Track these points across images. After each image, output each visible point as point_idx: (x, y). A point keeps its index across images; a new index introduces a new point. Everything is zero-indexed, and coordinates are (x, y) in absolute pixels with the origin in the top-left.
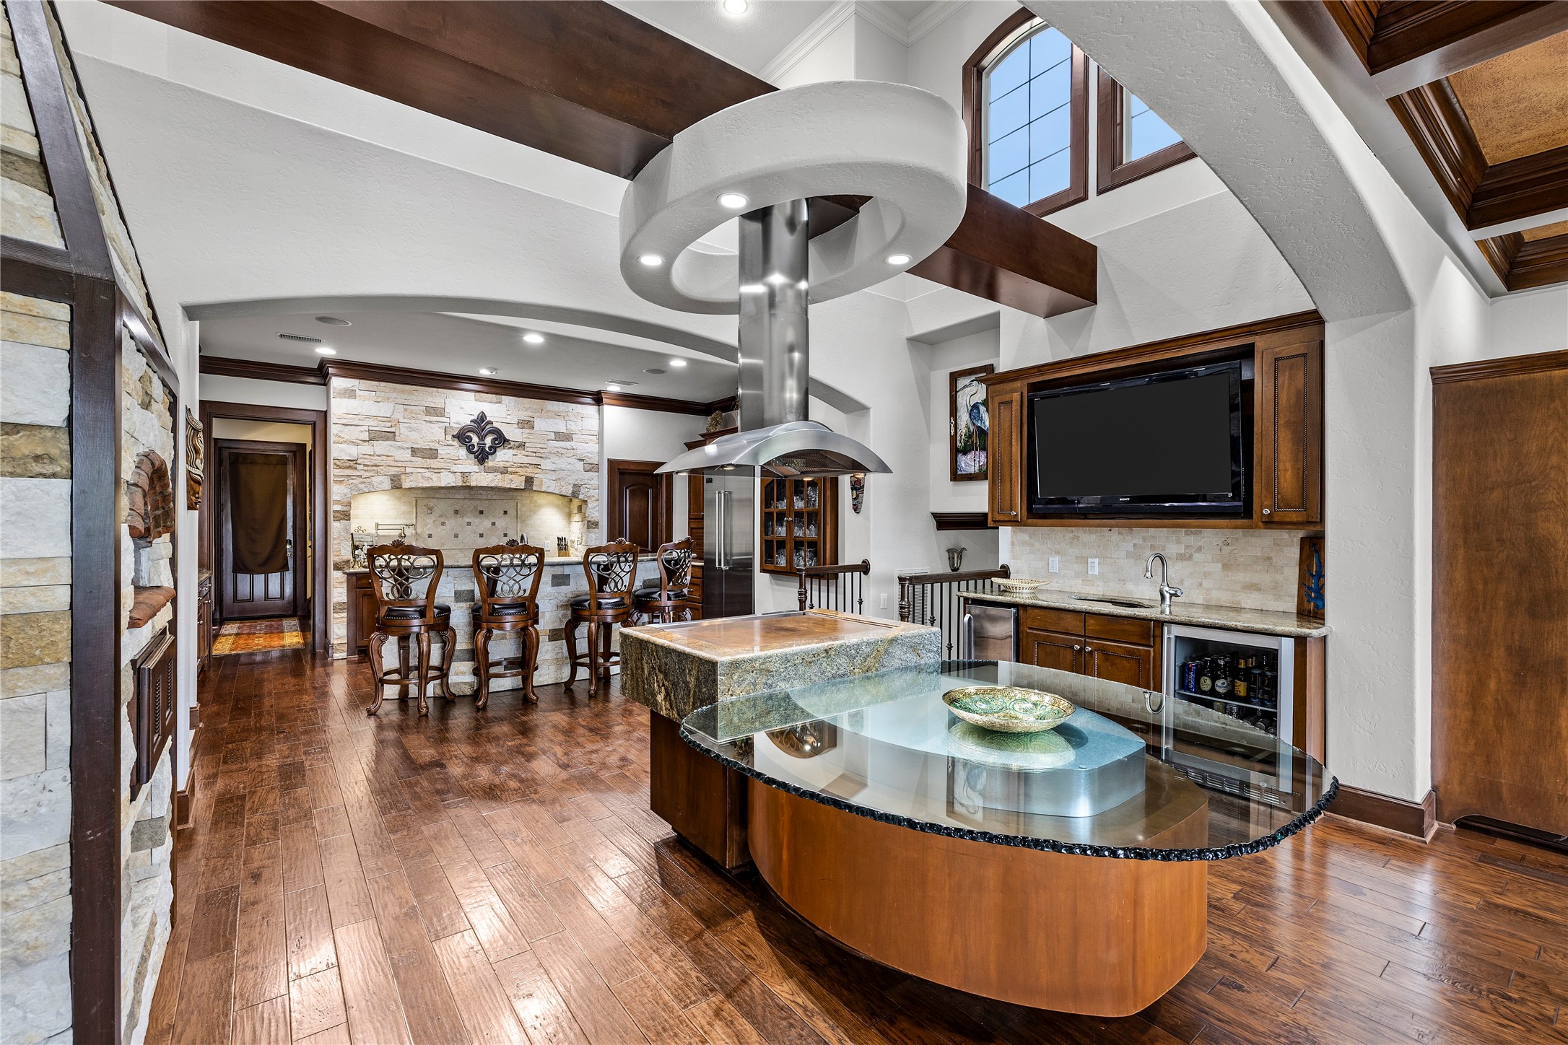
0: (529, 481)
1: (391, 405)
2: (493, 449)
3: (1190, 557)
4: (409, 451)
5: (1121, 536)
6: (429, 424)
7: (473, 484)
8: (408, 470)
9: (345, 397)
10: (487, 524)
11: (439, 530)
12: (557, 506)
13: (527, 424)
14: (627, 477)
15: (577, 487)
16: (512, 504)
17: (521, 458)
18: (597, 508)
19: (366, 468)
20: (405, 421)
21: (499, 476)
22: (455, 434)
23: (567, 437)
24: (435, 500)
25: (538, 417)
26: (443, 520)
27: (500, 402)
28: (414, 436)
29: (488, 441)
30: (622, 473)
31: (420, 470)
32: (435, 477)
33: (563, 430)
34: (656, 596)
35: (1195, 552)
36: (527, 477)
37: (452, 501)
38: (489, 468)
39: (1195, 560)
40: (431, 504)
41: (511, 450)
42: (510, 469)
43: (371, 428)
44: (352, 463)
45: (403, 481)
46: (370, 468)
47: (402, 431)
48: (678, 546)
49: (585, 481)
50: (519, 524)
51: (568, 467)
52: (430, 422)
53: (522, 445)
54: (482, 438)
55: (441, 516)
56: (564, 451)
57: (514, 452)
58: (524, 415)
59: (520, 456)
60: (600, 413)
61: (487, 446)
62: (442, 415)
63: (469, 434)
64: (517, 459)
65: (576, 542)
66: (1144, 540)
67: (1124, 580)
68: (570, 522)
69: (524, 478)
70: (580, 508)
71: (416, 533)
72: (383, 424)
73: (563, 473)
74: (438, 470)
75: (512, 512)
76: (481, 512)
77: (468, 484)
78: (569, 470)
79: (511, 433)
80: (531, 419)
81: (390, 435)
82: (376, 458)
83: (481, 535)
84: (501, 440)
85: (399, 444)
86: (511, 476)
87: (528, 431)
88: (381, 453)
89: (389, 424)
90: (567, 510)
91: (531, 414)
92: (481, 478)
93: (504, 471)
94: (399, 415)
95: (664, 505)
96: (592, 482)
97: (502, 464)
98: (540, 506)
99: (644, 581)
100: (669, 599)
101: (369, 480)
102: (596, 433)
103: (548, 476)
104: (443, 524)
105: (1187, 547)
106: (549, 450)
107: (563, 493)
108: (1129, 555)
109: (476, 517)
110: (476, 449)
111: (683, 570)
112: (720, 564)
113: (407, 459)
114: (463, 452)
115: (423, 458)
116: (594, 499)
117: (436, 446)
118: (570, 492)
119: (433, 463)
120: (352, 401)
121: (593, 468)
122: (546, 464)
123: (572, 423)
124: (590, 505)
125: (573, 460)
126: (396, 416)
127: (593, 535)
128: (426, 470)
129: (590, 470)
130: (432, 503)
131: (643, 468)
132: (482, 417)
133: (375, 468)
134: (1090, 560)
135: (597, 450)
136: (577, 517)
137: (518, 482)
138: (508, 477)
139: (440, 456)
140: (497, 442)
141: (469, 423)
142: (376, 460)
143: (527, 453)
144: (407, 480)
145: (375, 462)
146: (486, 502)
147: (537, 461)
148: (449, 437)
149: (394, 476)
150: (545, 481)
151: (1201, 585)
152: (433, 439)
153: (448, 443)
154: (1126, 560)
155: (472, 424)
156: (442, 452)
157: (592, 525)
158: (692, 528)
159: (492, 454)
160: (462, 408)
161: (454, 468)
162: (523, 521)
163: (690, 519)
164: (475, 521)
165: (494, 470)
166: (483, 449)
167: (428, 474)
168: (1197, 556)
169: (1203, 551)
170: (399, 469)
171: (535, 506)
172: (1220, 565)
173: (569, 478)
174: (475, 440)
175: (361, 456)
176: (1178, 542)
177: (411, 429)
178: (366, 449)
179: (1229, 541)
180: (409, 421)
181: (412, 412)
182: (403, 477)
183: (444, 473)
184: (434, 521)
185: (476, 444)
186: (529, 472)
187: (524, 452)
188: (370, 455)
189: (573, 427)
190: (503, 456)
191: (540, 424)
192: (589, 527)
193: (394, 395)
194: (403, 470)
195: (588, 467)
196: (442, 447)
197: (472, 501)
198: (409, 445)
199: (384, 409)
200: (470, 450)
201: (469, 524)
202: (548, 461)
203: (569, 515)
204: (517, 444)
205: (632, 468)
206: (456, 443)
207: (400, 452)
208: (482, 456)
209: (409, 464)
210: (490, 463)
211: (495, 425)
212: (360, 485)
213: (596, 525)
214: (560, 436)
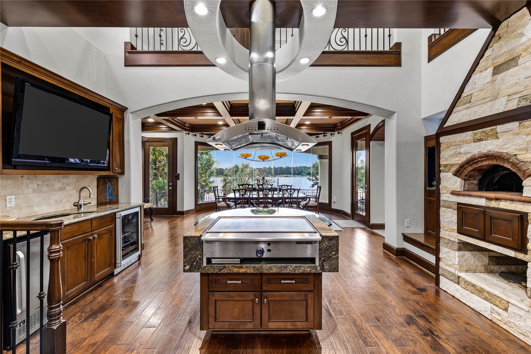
3: (65, 189)
5: (29, 181)
35: (66, 186)
39: (67, 189)
66: (43, 182)
67: (32, 206)
105: (63, 184)
108: (34, 191)
134: (8, 197)
151: (69, 201)
154: (33, 194)
168: (67, 188)
169: (70, 185)
172: (75, 191)
176: (59, 182)
179: (78, 180)
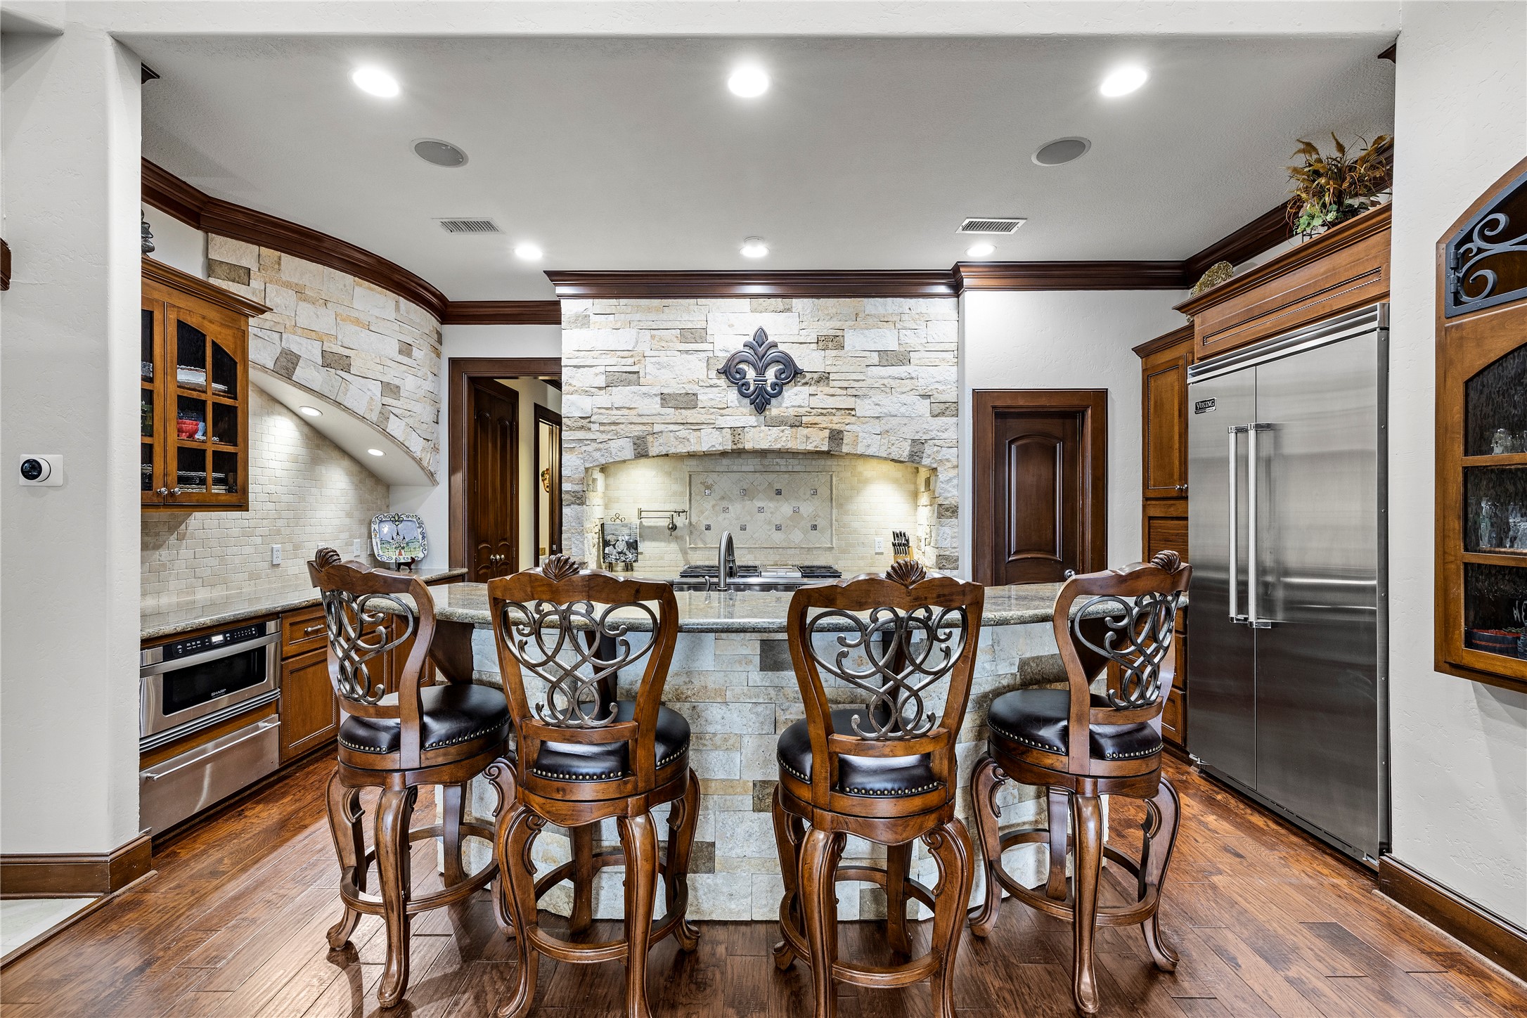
0: (836, 436)
1: (634, 331)
2: (779, 388)
4: (658, 399)
6: (685, 356)
7: (748, 446)
8: (657, 428)
9: (577, 327)
10: (786, 509)
11: (720, 518)
12: (895, 481)
13: (831, 342)
14: (1012, 423)
15: (918, 446)
16: (824, 478)
17: (823, 397)
18: (955, 482)
19: (602, 428)
20: (653, 353)
21: (788, 431)
22: (720, 367)
23: (899, 358)
24: (715, 476)
25: (851, 327)
26: (725, 504)
27: (789, 310)
28: (665, 375)
29: (770, 375)
30: (1002, 414)
31: (672, 427)
32: (693, 436)
33: (893, 346)
34: (1049, 733)
36: (832, 431)
37: (737, 476)
38: (772, 418)
40: (710, 482)
41: (807, 387)
42: (805, 419)
43: (609, 369)
44: (584, 422)
45: (650, 445)
46: (607, 428)
47: (649, 369)
48: (1126, 583)
49: (933, 434)
50: (834, 511)
51: (903, 410)
52: (687, 352)
53: (824, 378)
54: (761, 372)
55: (723, 498)
56: (893, 383)
57: (812, 389)
58: (827, 328)
59: (820, 396)
60: (959, 308)
61: (769, 382)
62: (704, 340)
63: (741, 366)
64: (815, 402)
65: (923, 541)
68: (916, 506)
69: (827, 433)
70: (928, 482)
71: (690, 523)
72: (624, 361)
73: (894, 421)
74: (697, 427)
75: (823, 491)
76: (779, 492)
77: (740, 446)
78: (903, 416)
79: (807, 359)
80: (839, 333)
81: (631, 377)
82: (615, 412)
83: (778, 528)
84: (791, 373)
85: (644, 389)
86: (805, 431)
87: (834, 353)
88: (620, 405)
89: (630, 361)
90: (912, 487)
91: (838, 325)
92: (761, 436)
93: (796, 423)
94: (644, 347)
95: (1089, 471)
96: (944, 435)
97: (792, 412)
98: (866, 482)
99: (1023, 664)
100: (1096, 751)
101: (607, 446)
102: (953, 346)
103: (868, 427)
104: (726, 510)
106: (869, 382)
107: (892, 456)
109: (771, 499)
110: (752, 388)
111: (1149, 658)
112: (1242, 605)
113: (654, 412)
114: (733, 395)
115: (676, 408)
116: (949, 465)
117: (692, 388)
118: (906, 453)
119: (691, 416)
120: (584, 331)
121: (947, 409)
122: (864, 408)
123: (908, 333)
124: (943, 475)
125: (911, 398)
126: (640, 348)
127: (946, 529)
128: (682, 427)
129: (941, 414)
130: (711, 479)
131: (1043, 402)
132: (761, 336)
133: (613, 427)
135: (954, 377)
136: (924, 499)
137: (819, 441)
138: (804, 431)
139: (700, 405)
140: (783, 376)
141: (741, 348)
142: (615, 415)
143: (832, 391)
144: (656, 444)
145: (613, 419)
146: (786, 476)
147: (848, 402)
148: (713, 374)
149: (638, 438)
150: (861, 438)
152: (690, 379)
153: (712, 382)
155: (747, 349)
156: (704, 397)
157: (946, 512)
158: (1151, 518)
159: (775, 396)
160: (731, 326)
161: (721, 422)
162: (840, 506)
163: (1146, 499)
164: (770, 505)
165: (780, 422)
166: (763, 389)
167: (683, 433)
170: (644, 428)
171: (859, 482)
173: (905, 429)
174: (751, 374)
175: (595, 410)
177: (660, 366)
178: (603, 399)
180: (656, 353)
181: (661, 339)
182: (650, 438)
183: (707, 430)
184: (713, 506)
185: (751, 382)
186: (836, 422)
187: (828, 390)
188: (607, 409)
189: (911, 340)
190: (794, 398)
191: (853, 341)
192: (940, 516)
193: (638, 316)
194: (649, 428)
195: (937, 410)
196: (702, 390)
197: (766, 476)
198: (656, 390)
199: (625, 339)
200: (742, 387)
201: (761, 510)
202: (867, 401)
203: (915, 495)
204: (816, 376)
205: (1021, 402)
206: (723, 382)
207: (647, 401)
208: (761, 401)
209: (657, 419)
210: (774, 410)
211: (781, 347)
212: (594, 453)
213: (953, 511)
214: (888, 358)
